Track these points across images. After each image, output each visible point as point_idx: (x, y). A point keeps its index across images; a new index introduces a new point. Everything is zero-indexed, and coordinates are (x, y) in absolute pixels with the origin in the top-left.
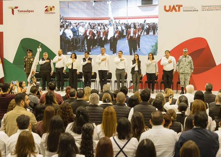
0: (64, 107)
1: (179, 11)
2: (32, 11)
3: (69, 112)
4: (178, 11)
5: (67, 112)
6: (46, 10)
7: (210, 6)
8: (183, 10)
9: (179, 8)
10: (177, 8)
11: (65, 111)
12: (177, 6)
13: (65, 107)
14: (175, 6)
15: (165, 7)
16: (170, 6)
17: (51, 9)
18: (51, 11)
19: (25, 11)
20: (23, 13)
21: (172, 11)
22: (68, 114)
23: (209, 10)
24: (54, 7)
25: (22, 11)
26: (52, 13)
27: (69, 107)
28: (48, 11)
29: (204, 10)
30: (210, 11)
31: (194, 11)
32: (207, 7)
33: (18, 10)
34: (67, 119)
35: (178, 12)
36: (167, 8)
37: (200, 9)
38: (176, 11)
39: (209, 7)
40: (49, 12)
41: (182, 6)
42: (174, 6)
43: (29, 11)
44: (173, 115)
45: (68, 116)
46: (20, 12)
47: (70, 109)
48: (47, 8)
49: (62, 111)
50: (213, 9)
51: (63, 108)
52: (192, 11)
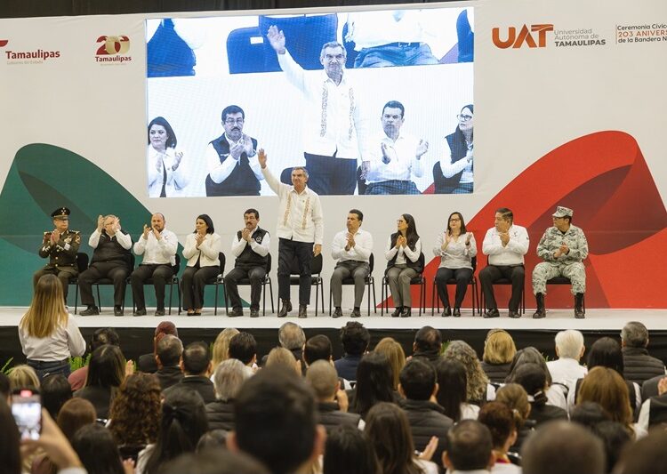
1: (542, 44)
2: (53, 55)
3: (152, 403)
4: (538, 45)
5: (146, 403)
6: (102, 51)
7: (646, 27)
8: (557, 43)
9: (542, 35)
10: (535, 36)
11: (137, 401)
12: (535, 28)
13: (138, 385)
14: (529, 29)
15: (496, 32)
16: (512, 31)
17: (118, 47)
18: (118, 54)
19: (30, 55)
20: (23, 60)
21: (518, 45)
22: (148, 410)
23: (642, 40)
24: (126, 39)
25: (22, 55)
26: (122, 59)
27: (152, 387)
28: (106, 53)
29: (624, 41)
31: (592, 42)
32: (635, 32)
33: (9, 53)
35: (538, 49)
36: (504, 37)
37: (610, 36)
38: (532, 44)
39: (641, 31)
41: (552, 29)
42: (525, 28)
43: (45, 55)
44: (518, 403)
45: (149, 418)
46: (15, 56)
47: (154, 394)
48: (103, 42)
49: (127, 399)
50: (655, 36)
51: (132, 389)
52: (586, 43)
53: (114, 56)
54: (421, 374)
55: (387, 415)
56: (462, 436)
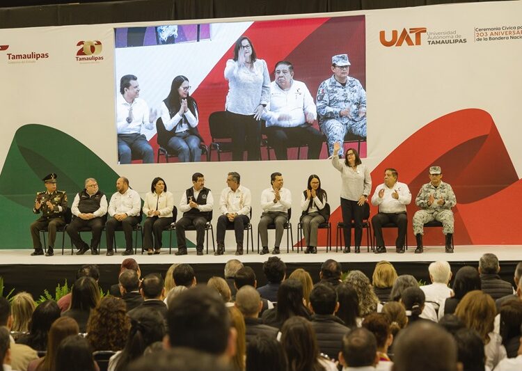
0: (106, 306)
1: (418, 43)
2: (43, 56)
3: (118, 320)
4: (414, 43)
5: (113, 320)
6: (81, 52)
7: (497, 29)
8: (429, 42)
9: (418, 36)
10: (413, 37)
11: (107, 317)
12: (412, 30)
13: (108, 305)
14: (408, 31)
15: (382, 34)
16: (395, 33)
17: (93, 49)
18: (93, 55)
19: (25, 57)
20: (21, 60)
21: (399, 44)
22: (114, 326)
23: (495, 39)
24: (99, 43)
25: (19, 56)
26: (96, 59)
28: (84, 54)
29: (481, 40)
30: (496, 41)
31: (456, 41)
32: (489, 32)
33: (9, 55)
34: (111, 341)
35: (415, 47)
36: (389, 38)
37: (470, 37)
38: (410, 43)
39: (493, 32)
40: (88, 56)
41: (425, 31)
42: (405, 31)
43: (37, 56)
44: (398, 318)
45: (115, 332)
46: (14, 57)
48: (82, 46)
49: (99, 316)
50: (504, 36)
51: (103, 309)
52: (452, 41)
53: (91, 56)
54: (325, 295)
55: (297, 326)
56: (353, 340)
